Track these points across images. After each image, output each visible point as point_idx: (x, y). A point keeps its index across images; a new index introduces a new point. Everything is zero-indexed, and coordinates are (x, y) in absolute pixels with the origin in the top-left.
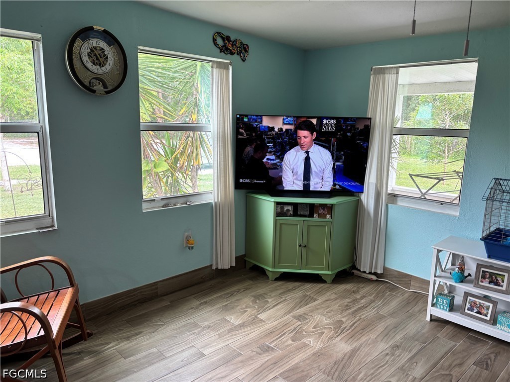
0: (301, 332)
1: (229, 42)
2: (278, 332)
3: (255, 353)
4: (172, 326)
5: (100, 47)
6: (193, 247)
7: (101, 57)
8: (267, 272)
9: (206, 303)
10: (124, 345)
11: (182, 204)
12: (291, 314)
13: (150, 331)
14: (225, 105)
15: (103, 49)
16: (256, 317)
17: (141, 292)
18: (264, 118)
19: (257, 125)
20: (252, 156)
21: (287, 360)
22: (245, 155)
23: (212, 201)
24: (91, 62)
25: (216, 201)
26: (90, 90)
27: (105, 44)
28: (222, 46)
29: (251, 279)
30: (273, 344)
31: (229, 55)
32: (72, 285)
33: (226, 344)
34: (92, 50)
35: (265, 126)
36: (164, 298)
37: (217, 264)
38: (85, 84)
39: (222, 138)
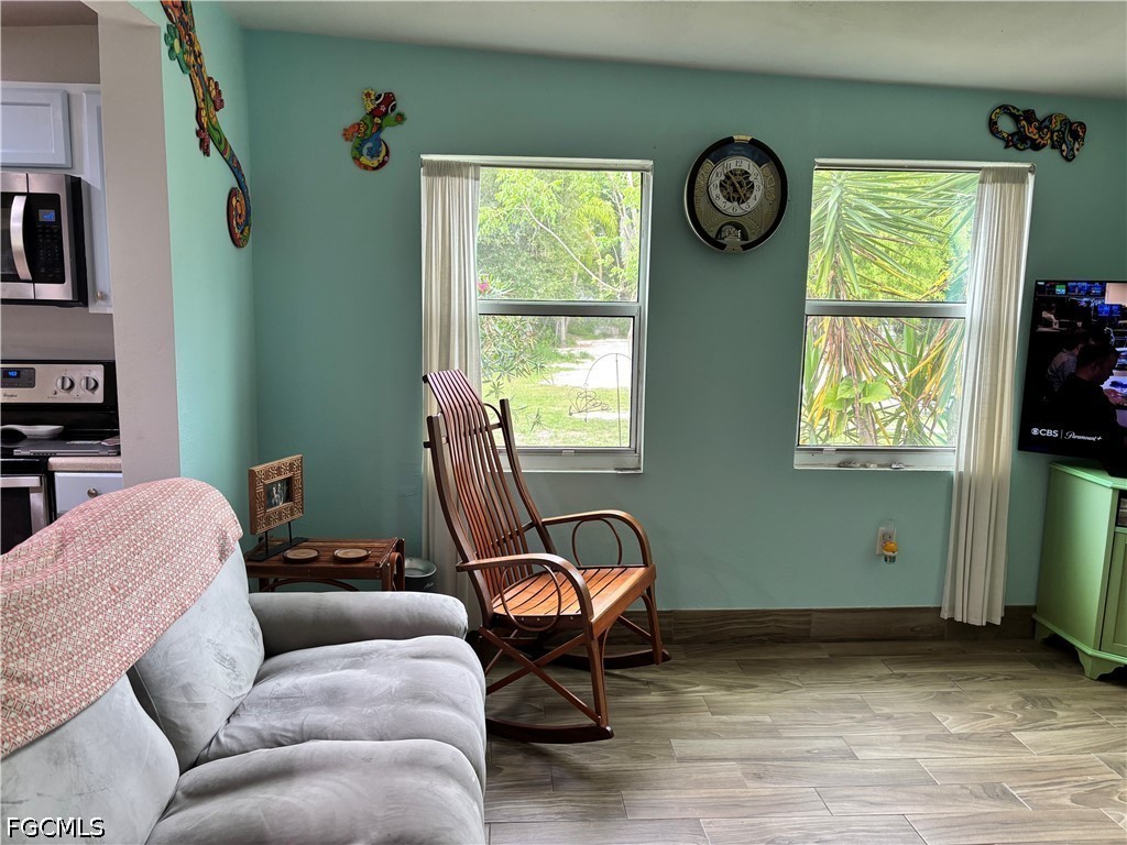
0: (1109, 794)
1: (1030, 123)
2: (1045, 775)
3: (968, 792)
4: (816, 694)
5: (742, 170)
6: (894, 558)
7: (741, 186)
8: (1080, 655)
9: (903, 676)
10: (719, 696)
11: (879, 466)
12: (1104, 755)
13: (772, 689)
14: (1008, 261)
15: (746, 173)
16: (1009, 733)
17: (777, 621)
18: (1109, 287)
19: (1089, 303)
20: (1071, 373)
21: (1035, 828)
22: (1052, 371)
23: (952, 469)
24: (725, 197)
25: (962, 469)
26: (716, 243)
27: (752, 163)
28: (1012, 135)
29: (1037, 663)
30: (1019, 792)
31: (1030, 152)
32: (646, 565)
33: (911, 756)
34: (727, 177)
35: (1111, 306)
36: (822, 645)
37: (952, 608)
38: (710, 234)
39: (992, 333)
